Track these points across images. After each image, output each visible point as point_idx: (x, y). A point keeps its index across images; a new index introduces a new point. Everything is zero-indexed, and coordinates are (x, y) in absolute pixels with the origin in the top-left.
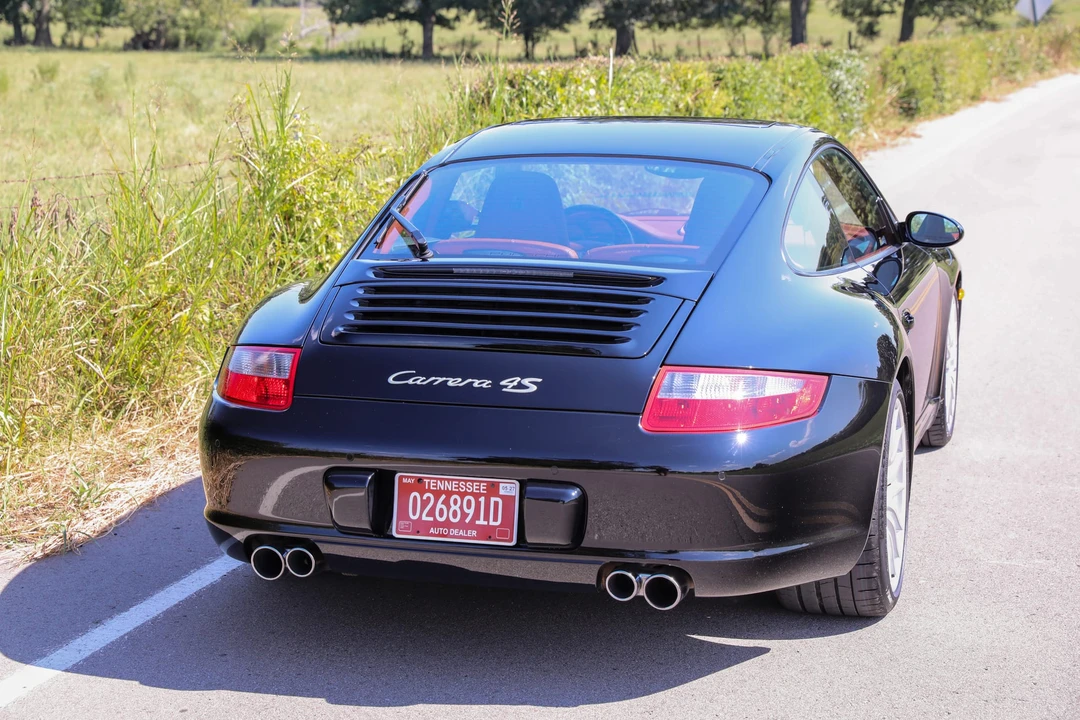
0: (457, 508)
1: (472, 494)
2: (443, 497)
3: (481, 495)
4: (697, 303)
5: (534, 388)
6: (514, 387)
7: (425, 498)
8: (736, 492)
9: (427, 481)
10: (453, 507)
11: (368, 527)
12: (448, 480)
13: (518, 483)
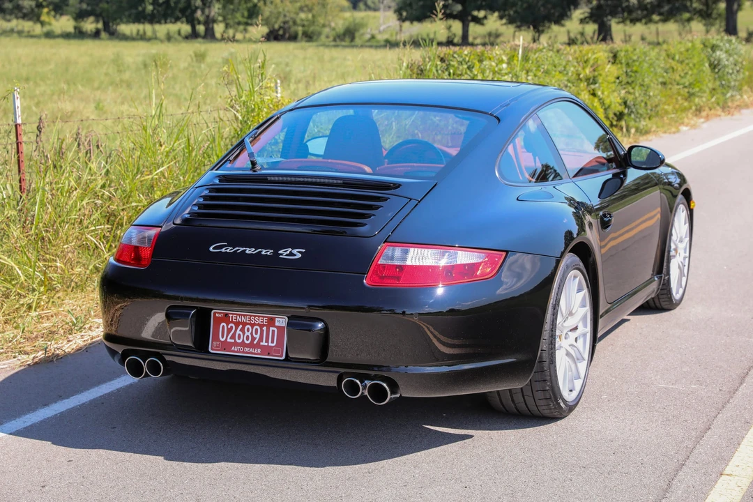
0: (249, 334)
1: (258, 325)
2: (241, 326)
3: (264, 325)
4: (419, 202)
5: (299, 256)
6: (287, 255)
7: (229, 327)
8: (431, 327)
9: (231, 316)
10: (247, 333)
11: (191, 345)
12: (244, 315)
13: (287, 318)
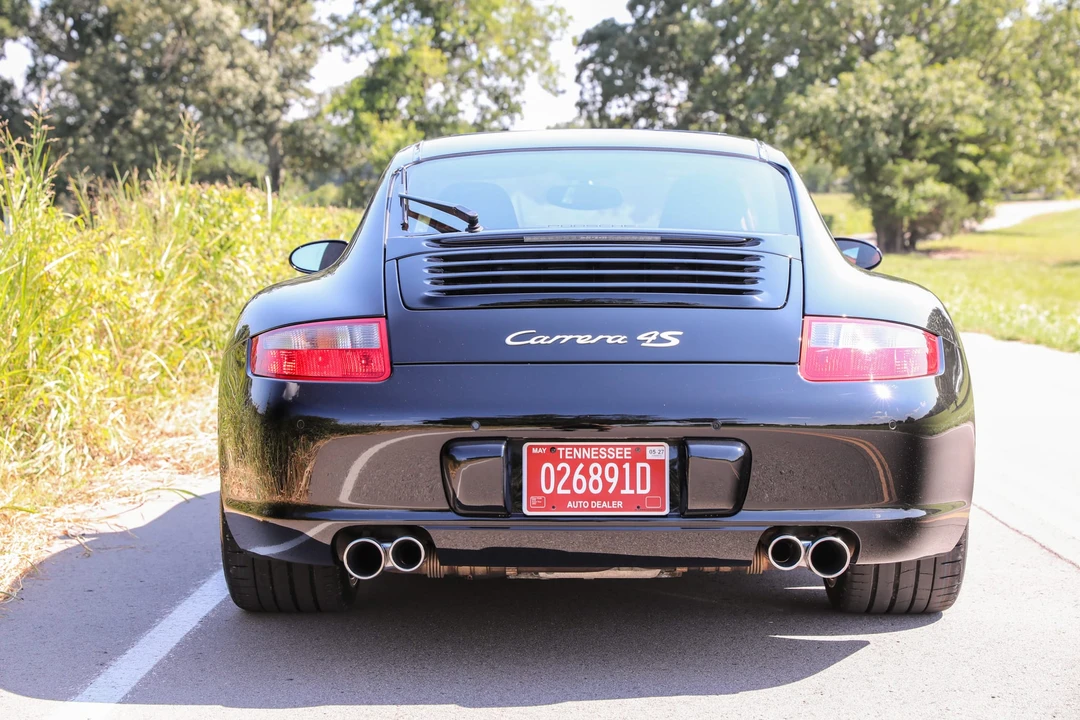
0: (598, 477)
1: (615, 461)
2: (581, 466)
3: (625, 461)
5: (675, 342)
6: (653, 342)
7: (559, 468)
9: (561, 449)
10: (593, 477)
11: (500, 505)
13: (668, 445)
